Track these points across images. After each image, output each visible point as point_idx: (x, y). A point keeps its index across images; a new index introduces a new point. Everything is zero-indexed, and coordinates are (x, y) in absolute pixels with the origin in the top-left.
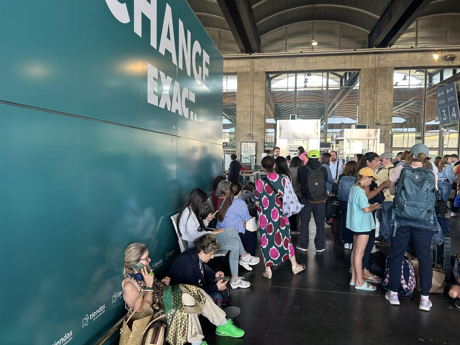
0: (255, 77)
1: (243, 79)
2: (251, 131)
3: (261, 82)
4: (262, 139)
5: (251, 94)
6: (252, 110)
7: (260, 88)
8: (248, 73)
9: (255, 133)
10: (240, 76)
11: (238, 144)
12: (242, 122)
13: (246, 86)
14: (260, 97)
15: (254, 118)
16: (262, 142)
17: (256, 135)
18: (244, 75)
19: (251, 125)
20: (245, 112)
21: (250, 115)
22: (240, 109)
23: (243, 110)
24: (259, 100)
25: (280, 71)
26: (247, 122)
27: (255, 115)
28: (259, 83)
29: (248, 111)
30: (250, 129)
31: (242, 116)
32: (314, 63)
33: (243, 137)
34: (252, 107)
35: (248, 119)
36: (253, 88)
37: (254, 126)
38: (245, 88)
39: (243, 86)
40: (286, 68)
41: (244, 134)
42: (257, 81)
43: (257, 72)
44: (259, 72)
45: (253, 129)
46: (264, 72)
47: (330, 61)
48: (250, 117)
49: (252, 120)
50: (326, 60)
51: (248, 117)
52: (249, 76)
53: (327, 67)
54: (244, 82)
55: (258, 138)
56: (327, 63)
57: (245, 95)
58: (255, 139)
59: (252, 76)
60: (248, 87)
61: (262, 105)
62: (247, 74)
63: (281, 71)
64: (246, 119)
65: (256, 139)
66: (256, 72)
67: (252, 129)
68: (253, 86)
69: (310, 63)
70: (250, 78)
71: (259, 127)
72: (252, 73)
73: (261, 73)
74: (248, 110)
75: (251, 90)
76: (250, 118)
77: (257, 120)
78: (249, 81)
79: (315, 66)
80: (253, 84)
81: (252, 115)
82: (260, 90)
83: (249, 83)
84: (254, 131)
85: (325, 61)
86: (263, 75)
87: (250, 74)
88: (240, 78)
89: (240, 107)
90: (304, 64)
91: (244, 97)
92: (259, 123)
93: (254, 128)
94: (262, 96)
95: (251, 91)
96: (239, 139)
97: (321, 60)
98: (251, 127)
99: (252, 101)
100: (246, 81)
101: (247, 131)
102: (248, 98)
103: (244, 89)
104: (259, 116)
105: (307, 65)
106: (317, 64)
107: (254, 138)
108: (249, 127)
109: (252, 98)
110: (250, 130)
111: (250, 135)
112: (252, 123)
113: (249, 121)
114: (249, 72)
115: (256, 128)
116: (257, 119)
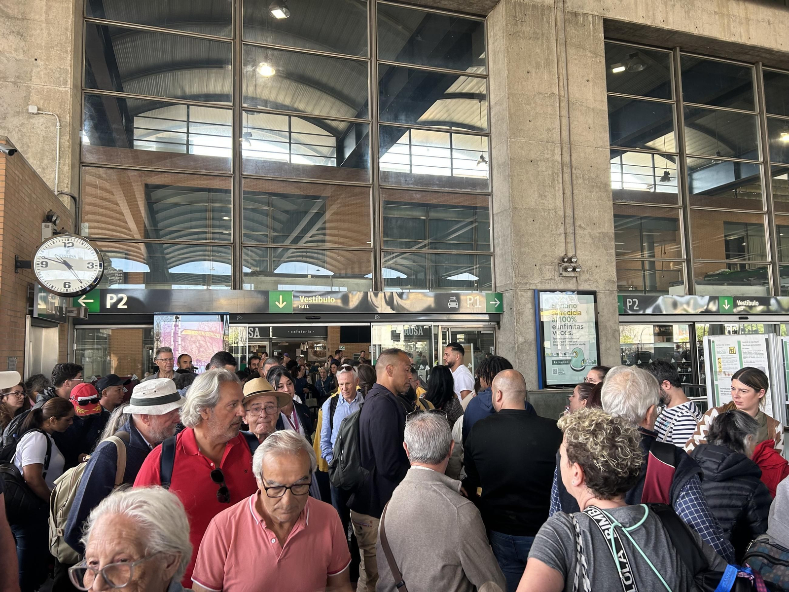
0: (572, 31)
1: (526, 29)
2: (571, 246)
3: (591, 52)
4: (609, 281)
5: (562, 93)
6: (568, 157)
7: (591, 76)
8: (543, 10)
9: (584, 256)
10: (515, 17)
11: (523, 300)
12: (533, 204)
13: (539, 60)
14: (593, 110)
15: (576, 192)
16: (611, 292)
17: (589, 263)
18: (529, 12)
19: (569, 221)
20: (543, 166)
21: (561, 181)
22: (522, 148)
23: (533, 156)
24: (590, 121)
25: (649, 24)
26: (551, 207)
27: (580, 181)
28: (585, 56)
29: (554, 162)
30: (563, 236)
31: (532, 179)
32: (744, 21)
33: (541, 270)
34: (566, 149)
35: (555, 196)
36: (564, 72)
37: (578, 223)
38: (538, 66)
39: (530, 56)
40: (667, 18)
41: (545, 256)
42: (579, 46)
43: (576, 14)
44: (584, 14)
45: (578, 237)
46: (599, 17)
47: (781, 26)
48: (561, 185)
49: (570, 199)
50: (771, 19)
51: (554, 188)
52: (548, 22)
53: (776, 41)
54: (531, 42)
55: (597, 277)
56: (775, 31)
57: (540, 93)
58: (586, 281)
59: (559, 24)
60: (548, 63)
61: (601, 144)
62: (543, 15)
63: (654, 25)
64: (549, 195)
65: (588, 280)
66: (571, 13)
67: (571, 239)
68: (564, 65)
69: (734, 18)
70: (553, 31)
71: (596, 232)
72: (560, 14)
73: (590, 18)
74: (553, 155)
75: (561, 77)
76: (561, 191)
77: (588, 201)
78: (548, 40)
79: (748, 31)
80: (564, 54)
81: (567, 177)
82: (591, 84)
83: (549, 48)
84: (578, 245)
85: (769, 21)
86: (597, 27)
87: (553, 14)
88: (516, 24)
89: (523, 140)
90: (717, 17)
91: (535, 103)
92: (597, 214)
93: (579, 232)
94: (600, 110)
95: (561, 84)
96: (524, 277)
97: (760, 17)
98: (570, 230)
99: (565, 121)
100: (540, 42)
101: (554, 245)
102: (550, 110)
103: (533, 71)
104: (593, 187)
105: (726, 23)
106: (751, 27)
107: (584, 277)
108: (562, 230)
109: (564, 112)
110: (566, 243)
111: (570, 260)
112: (569, 212)
113: (559, 202)
114: (549, 8)
115: (586, 232)
116: (587, 197)
